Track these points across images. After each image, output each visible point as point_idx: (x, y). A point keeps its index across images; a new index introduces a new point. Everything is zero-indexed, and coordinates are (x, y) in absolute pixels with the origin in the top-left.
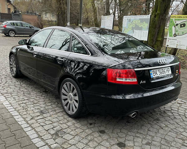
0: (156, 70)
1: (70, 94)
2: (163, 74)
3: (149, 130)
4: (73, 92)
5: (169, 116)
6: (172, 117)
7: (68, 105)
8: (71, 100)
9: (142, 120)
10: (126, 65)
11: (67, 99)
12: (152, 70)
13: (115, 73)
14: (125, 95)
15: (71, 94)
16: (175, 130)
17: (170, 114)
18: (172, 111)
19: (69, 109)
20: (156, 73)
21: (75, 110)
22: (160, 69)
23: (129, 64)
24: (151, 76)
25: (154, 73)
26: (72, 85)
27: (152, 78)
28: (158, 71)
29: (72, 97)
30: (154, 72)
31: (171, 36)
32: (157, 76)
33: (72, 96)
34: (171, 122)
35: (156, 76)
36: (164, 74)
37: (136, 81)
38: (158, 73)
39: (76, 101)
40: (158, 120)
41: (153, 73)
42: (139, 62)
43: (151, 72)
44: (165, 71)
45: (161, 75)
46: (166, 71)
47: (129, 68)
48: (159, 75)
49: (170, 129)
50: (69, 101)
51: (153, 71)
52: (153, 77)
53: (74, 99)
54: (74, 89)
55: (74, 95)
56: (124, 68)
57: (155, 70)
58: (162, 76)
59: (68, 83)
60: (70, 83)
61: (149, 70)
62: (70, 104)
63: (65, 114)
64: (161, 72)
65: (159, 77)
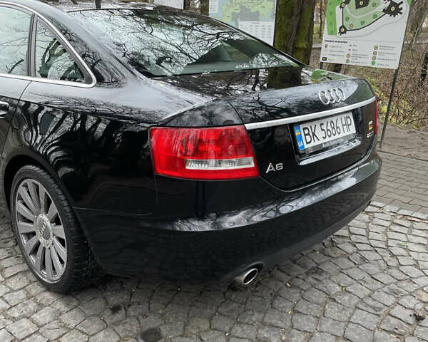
0: (313, 124)
1: (40, 216)
2: (333, 138)
3: (295, 312)
4: (47, 211)
5: (347, 256)
6: (356, 257)
7: (40, 251)
8: (47, 237)
9: (272, 277)
10: (217, 111)
11: (34, 234)
12: (302, 127)
13: (182, 141)
14: (218, 216)
15: (43, 217)
16: (370, 302)
17: (349, 249)
18: (353, 238)
19: (43, 265)
20: (314, 134)
21: (61, 269)
22: (324, 121)
23: (227, 109)
24: (300, 145)
25: (308, 134)
26: (43, 190)
27: (301, 150)
28: (318, 128)
29: (46, 227)
30: (306, 132)
31: (331, 33)
32: (317, 143)
33: (49, 223)
34: (356, 273)
35: (313, 144)
36: (337, 136)
37: (253, 165)
38: (320, 134)
39: (61, 241)
40: (317, 270)
41: (305, 135)
42: (259, 101)
43: (297, 133)
44: (339, 125)
45: (328, 139)
46: (341, 127)
47: (229, 123)
48: (322, 141)
49: (355, 300)
50: (42, 240)
51: (304, 129)
52: (306, 146)
53: (54, 235)
54: (48, 203)
55: (51, 222)
56: (210, 125)
57: (311, 124)
58: (331, 144)
59: (29, 182)
60: (35, 182)
61: (292, 126)
62: (44, 248)
63: (34, 279)
64: (328, 130)
65: (324, 146)
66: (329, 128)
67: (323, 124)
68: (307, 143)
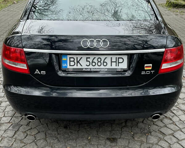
0: (79, 57)
2: (97, 67)
12: (69, 56)
20: (78, 62)
22: (92, 57)
25: (74, 61)
30: (72, 60)
32: (79, 67)
36: (102, 67)
41: (70, 61)
44: (108, 61)
45: (91, 67)
46: (109, 63)
48: (85, 67)
51: (70, 58)
52: (68, 67)
57: (77, 56)
64: (93, 62)
65: (84, 70)
66: (95, 61)
67: (89, 58)
68: (70, 65)
